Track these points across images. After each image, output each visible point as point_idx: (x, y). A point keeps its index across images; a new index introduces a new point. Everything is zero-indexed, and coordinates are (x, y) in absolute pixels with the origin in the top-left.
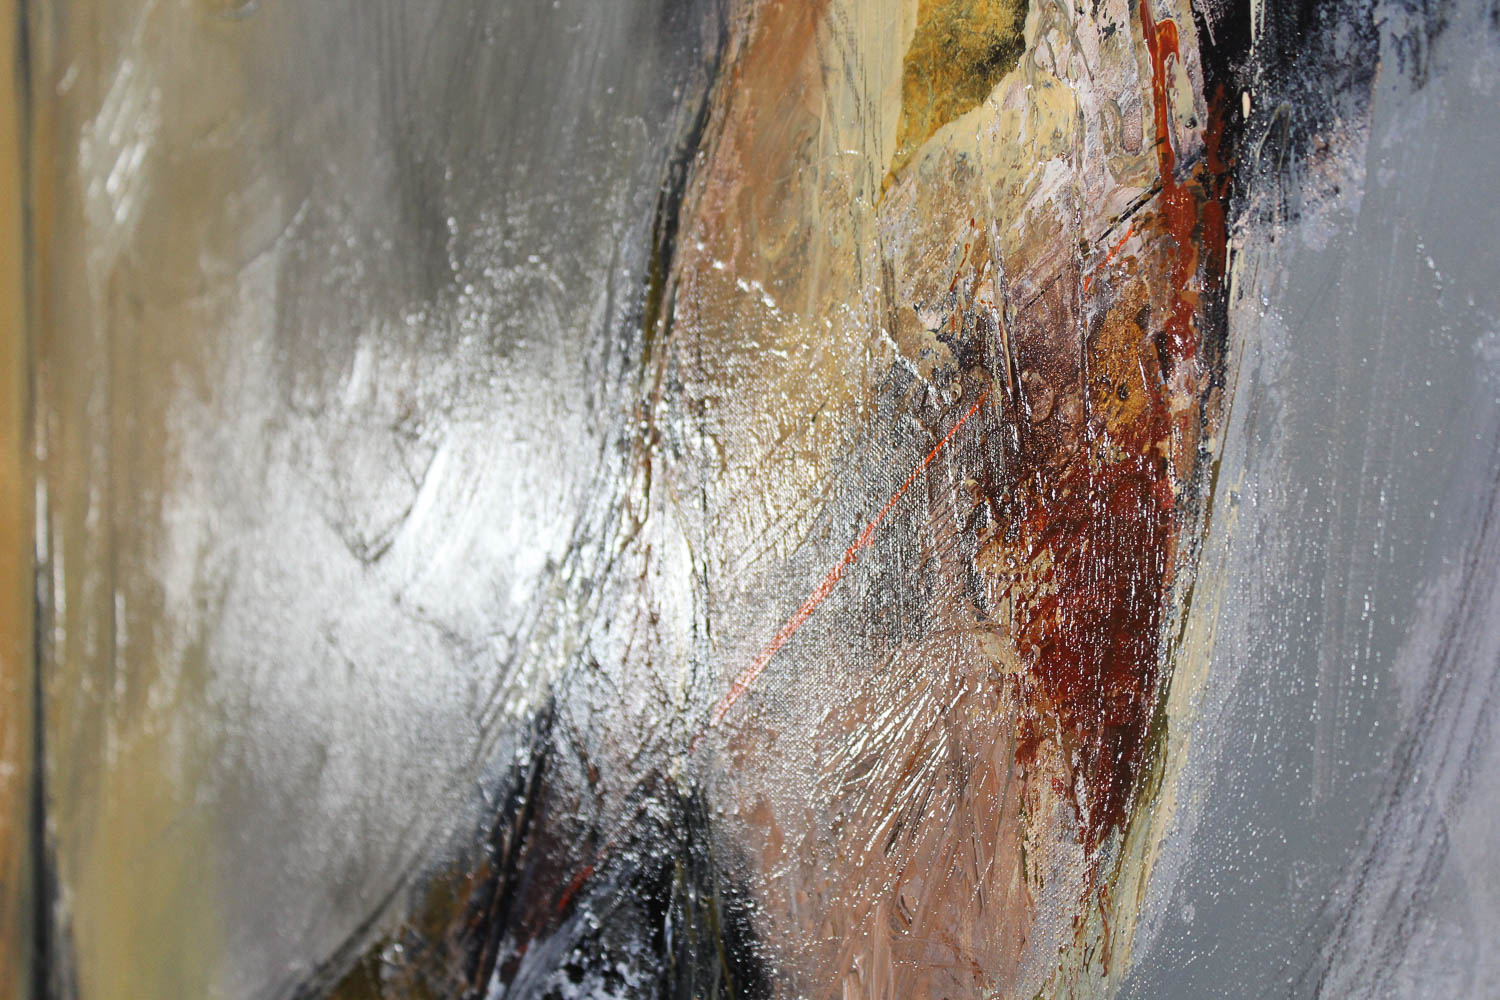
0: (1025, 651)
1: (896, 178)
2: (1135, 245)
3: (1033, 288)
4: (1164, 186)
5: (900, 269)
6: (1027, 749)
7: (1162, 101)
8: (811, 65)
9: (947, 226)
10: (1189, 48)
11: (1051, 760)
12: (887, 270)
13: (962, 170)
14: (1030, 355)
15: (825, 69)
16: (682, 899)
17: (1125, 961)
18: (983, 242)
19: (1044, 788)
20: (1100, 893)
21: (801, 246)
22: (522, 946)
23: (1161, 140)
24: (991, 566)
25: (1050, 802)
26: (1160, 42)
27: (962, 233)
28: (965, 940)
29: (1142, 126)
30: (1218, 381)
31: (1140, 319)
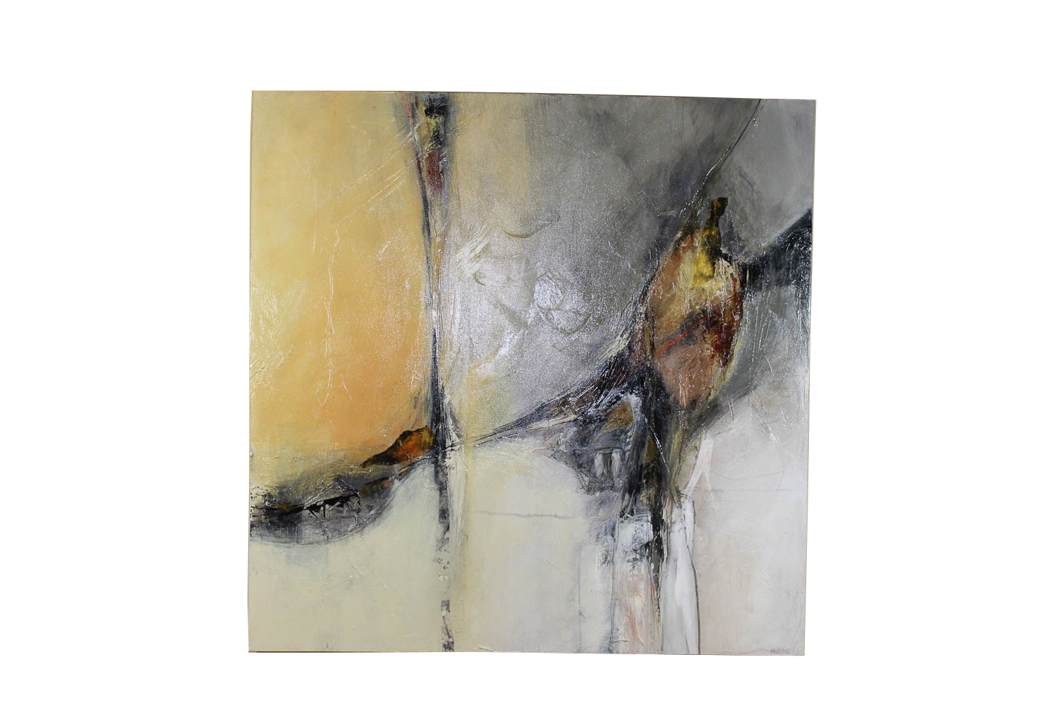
0: (712, 346)
1: (692, 289)
2: (730, 302)
3: (715, 305)
4: (735, 296)
5: (692, 300)
6: (713, 357)
7: (735, 287)
8: (676, 273)
9: (701, 296)
10: (738, 282)
11: (716, 358)
12: (690, 300)
13: (703, 290)
14: (714, 312)
15: (679, 274)
16: (648, 380)
17: (727, 380)
18: (706, 299)
19: (715, 362)
20: (724, 373)
21: (674, 295)
22: (609, 390)
23: (734, 291)
24: (708, 336)
25: (716, 363)
26: (735, 280)
27: (703, 297)
28: (702, 380)
29: (732, 289)
30: (742, 317)
31: (731, 310)
